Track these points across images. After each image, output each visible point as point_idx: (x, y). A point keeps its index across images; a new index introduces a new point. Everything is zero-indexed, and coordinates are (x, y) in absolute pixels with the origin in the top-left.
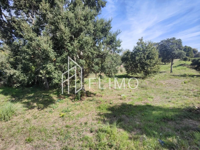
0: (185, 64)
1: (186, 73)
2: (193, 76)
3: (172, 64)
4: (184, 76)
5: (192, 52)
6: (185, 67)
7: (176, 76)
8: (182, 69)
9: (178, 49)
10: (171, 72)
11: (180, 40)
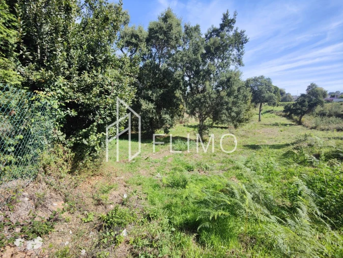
0: (272, 110)
1: (278, 122)
2: (286, 125)
3: (260, 111)
4: (276, 125)
5: (279, 93)
6: (273, 114)
7: (268, 125)
8: (270, 117)
9: (268, 92)
10: (260, 120)
11: (269, 79)
